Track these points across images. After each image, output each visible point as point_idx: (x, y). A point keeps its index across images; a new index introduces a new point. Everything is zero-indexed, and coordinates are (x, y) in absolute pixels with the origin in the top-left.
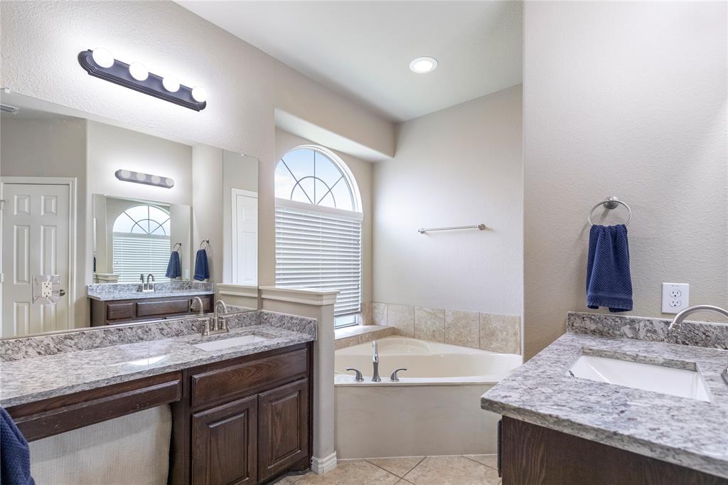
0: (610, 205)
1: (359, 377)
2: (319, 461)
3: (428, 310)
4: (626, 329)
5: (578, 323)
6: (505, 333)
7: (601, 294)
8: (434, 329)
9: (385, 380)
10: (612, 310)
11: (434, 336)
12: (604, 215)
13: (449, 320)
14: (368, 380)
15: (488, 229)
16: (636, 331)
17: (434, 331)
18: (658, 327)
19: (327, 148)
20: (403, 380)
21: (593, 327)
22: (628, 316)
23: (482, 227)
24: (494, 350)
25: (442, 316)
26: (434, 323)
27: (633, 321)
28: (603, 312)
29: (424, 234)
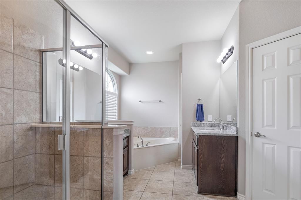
0: (200, 100)
1: (138, 146)
2: (132, 171)
3: (142, 127)
4: (203, 125)
5: (194, 125)
6: (166, 132)
7: (199, 118)
8: (144, 133)
9: (145, 146)
10: (201, 121)
11: (144, 135)
12: (199, 101)
13: (149, 130)
14: (140, 147)
15: (162, 102)
16: (204, 125)
17: (144, 134)
18: (208, 124)
19: (110, 70)
20: (149, 146)
21: (197, 125)
22: (203, 122)
23: (160, 101)
24: (163, 138)
25: (147, 129)
26: (144, 131)
27: (204, 123)
28: (199, 122)
29: (141, 103)
